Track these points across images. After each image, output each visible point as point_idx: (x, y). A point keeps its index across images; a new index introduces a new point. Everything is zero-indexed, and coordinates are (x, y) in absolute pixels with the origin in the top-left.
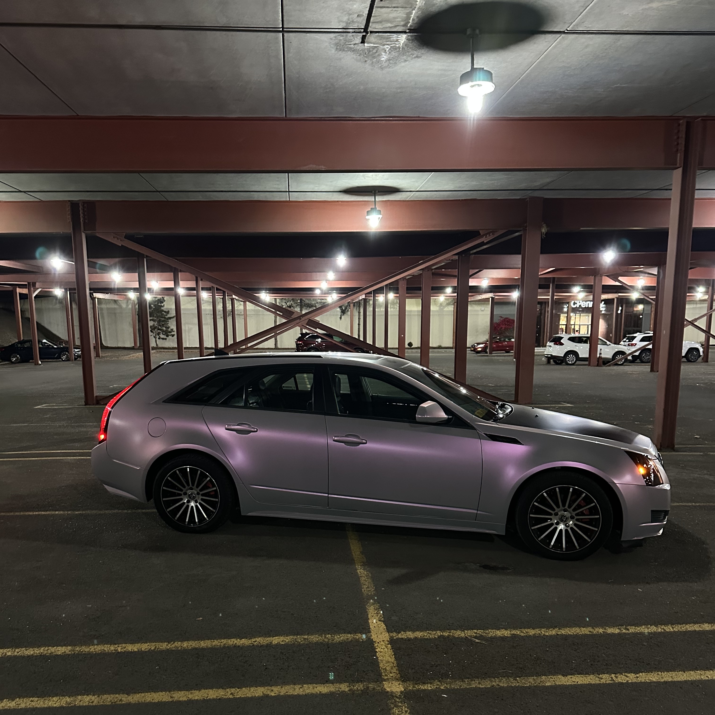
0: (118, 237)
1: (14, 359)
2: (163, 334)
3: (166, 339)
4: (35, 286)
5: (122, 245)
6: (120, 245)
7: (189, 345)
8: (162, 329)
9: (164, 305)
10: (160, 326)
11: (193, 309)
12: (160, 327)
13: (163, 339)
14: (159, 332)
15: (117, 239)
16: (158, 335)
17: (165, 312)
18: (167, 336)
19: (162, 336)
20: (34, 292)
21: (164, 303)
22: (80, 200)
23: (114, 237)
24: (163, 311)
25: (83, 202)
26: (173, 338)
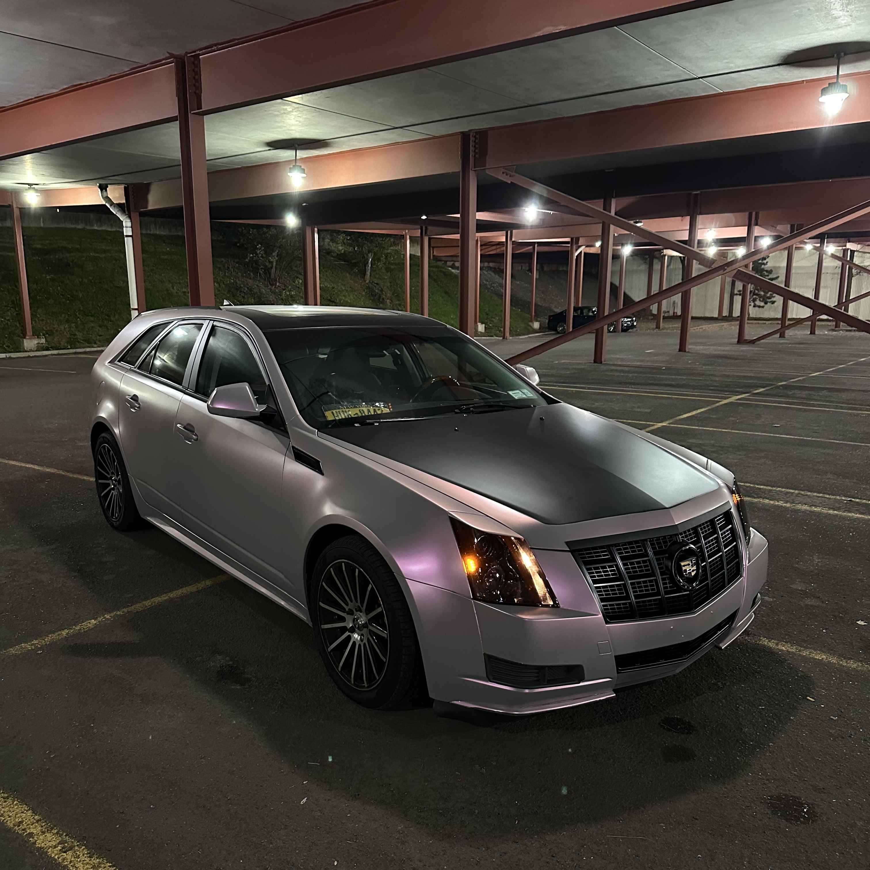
0: (508, 172)
1: (561, 329)
2: (760, 300)
3: (763, 307)
4: (578, 244)
5: (511, 182)
6: (509, 182)
7: (796, 315)
8: (759, 294)
9: (767, 262)
10: (758, 290)
11: (809, 267)
12: (756, 291)
13: (759, 307)
14: (756, 298)
15: (507, 175)
16: (753, 302)
17: (767, 271)
18: (766, 303)
19: (758, 303)
20: (576, 250)
21: (767, 260)
22: (470, 131)
23: (503, 173)
24: (763, 270)
25: (476, 133)
26: (773, 305)
